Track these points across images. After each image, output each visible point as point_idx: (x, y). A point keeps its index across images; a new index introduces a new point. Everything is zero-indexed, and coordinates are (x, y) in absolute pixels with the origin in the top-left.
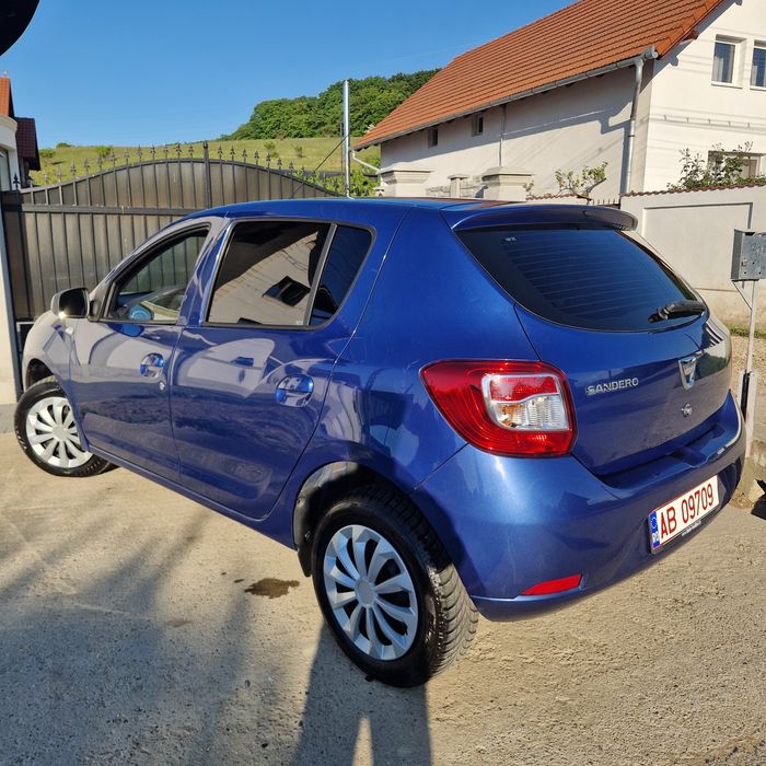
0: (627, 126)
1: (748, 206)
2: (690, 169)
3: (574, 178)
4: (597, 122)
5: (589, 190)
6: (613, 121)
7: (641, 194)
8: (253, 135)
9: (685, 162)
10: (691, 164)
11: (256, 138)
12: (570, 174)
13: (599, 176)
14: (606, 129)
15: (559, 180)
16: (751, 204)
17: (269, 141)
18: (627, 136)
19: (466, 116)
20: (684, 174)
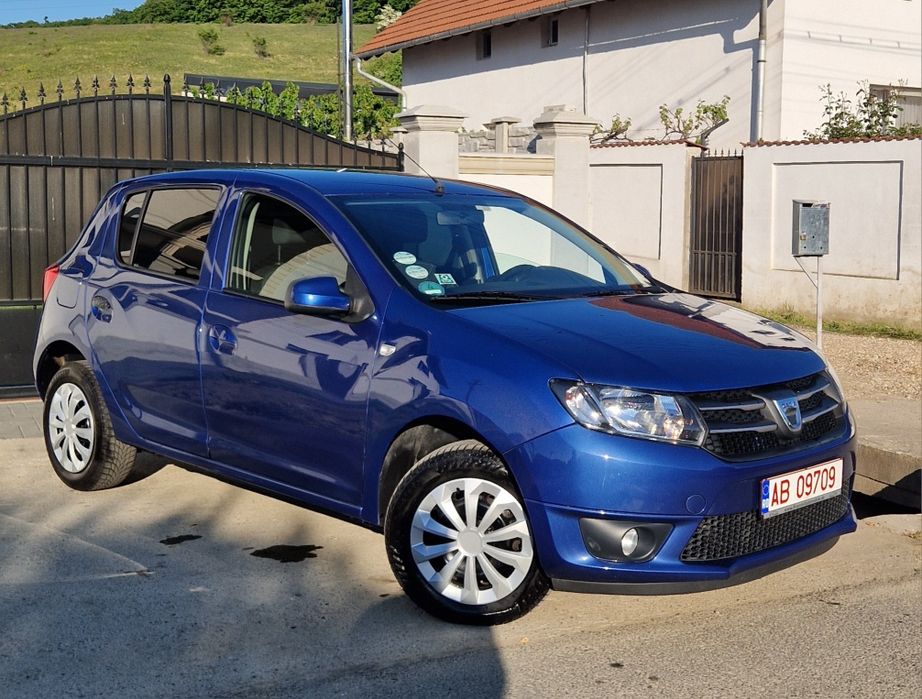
0: (755, 45)
1: (899, 164)
2: (834, 113)
3: (684, 116)
4: (718, 35)
5: (706, 134)
6: (740, 36)
7: (778, 144)
8: (175, 13)
9: (826, 102)
10: (834, 105)
11: (180, 19)
12: (678, 112)
13: (719, 116)
14: (730, 47)
15: (664, 118)
16: (901, 162)
17: (206, 27)
18: (757, 61)
19: (532, 19)
20: (827, 119)
